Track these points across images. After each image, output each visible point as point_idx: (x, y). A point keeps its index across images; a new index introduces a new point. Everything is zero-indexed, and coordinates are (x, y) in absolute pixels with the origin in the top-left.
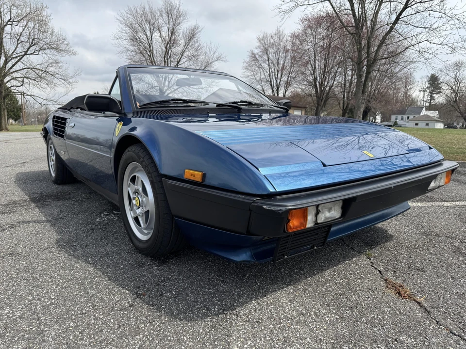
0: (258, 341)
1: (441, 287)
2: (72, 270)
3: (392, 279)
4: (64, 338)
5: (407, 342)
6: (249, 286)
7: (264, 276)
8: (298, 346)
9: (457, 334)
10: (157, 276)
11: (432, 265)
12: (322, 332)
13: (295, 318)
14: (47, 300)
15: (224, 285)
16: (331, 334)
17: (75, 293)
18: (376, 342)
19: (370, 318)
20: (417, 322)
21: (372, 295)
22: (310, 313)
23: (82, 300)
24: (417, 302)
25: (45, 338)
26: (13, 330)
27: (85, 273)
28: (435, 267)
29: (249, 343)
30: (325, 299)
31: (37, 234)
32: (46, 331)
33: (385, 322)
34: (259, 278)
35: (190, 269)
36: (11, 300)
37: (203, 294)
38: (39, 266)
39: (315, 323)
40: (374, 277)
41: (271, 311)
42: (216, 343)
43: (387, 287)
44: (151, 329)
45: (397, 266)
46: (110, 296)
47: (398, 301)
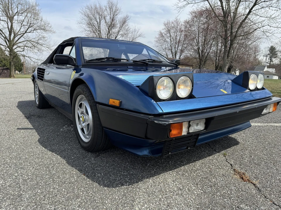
0: (151, 205)
1: (269, 175)
2: (43, 159)
3: (238, 169)
4: (34, 199)
5: (245, 208)
6: (149, 171)
7: (158, 165)
8: (176, 209)
9: (277, 204)
10: (93, 164)
11: (265, 161)
12: (192, 200)
13: (176, 192)
14: (26, 176)
15: (134, 170)
16: (198, 202)
17: (43, 173)
19: (222, 193)
20: (253, 196)
21: (225, 179)
22: (185, 189)
23: (47, 177)
24: (253, 184)
25: (22, 199)
26: (4, 193)
27: (50, 161)
28: (267, 163)
29: (146, 206)
30: (195, 180)
31: (25, 137)
32: (23, 194)
33: (232, 196)
34: (155, 167)
35: (114, 160)
36: (5, 175)
37: (120, 176)
38: (23, 156)
39: (187, 195)
40: (227, 168)
41: (161, 187)
42: (125, 205)
43: (235, 174)
44: (86, 196)
45: (242, 162)
46: (64, 175)
47: (241, 183)
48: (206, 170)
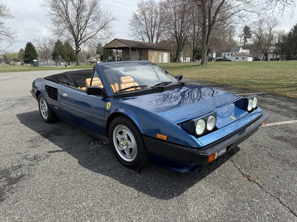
0: (199, 206)
1: (265, 175)
2: (99, 180)
3: (245, 172)
4: (120, 214)
5: (256, 201)
6: (185, 182)
7: (189, 176)
9: (274, 196)
10: (141, 179)
11: (260, 164)
12: (223, 200)
13: (210, 195)
14: (99, 197)
15: (174, 182)
16: (227, 201)
17: (110, 192)
18: (244, 202)
19: (240, 192)
20: (258, 192)
22: (215, 192)
23: (115, 195)
24: (257, 183)
25: (112, 214)
26: (95, 212)
27: (107, 181)
28: (262, 165)
29: (196, 208)
30: (220, 185)
31: (65, 160)
32: (110, 211)
33: (246, 193)
34: (188, 177)
35: (154, 175)
36: (82, 198)
37: (167, 187)
38: (81, 179)
39: (219, 197)
40: (237, 172)
41: (199, 193)
42: (183, 209)
43: (244, 177)
44: (154, 206)
45: (246, 166)
46: (126, 192)
47: (249, 183)
48: (224, 175)
